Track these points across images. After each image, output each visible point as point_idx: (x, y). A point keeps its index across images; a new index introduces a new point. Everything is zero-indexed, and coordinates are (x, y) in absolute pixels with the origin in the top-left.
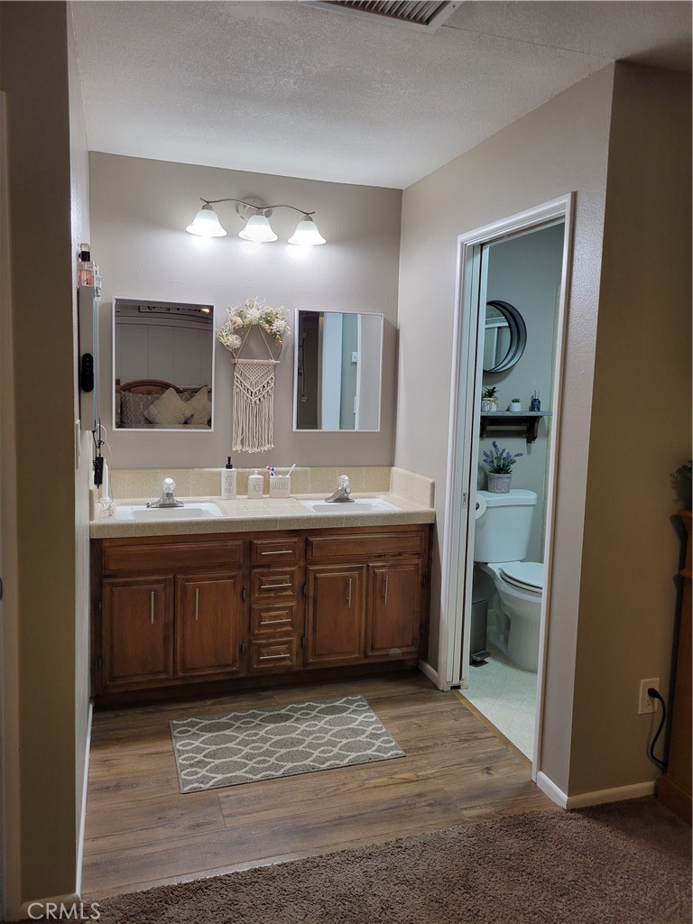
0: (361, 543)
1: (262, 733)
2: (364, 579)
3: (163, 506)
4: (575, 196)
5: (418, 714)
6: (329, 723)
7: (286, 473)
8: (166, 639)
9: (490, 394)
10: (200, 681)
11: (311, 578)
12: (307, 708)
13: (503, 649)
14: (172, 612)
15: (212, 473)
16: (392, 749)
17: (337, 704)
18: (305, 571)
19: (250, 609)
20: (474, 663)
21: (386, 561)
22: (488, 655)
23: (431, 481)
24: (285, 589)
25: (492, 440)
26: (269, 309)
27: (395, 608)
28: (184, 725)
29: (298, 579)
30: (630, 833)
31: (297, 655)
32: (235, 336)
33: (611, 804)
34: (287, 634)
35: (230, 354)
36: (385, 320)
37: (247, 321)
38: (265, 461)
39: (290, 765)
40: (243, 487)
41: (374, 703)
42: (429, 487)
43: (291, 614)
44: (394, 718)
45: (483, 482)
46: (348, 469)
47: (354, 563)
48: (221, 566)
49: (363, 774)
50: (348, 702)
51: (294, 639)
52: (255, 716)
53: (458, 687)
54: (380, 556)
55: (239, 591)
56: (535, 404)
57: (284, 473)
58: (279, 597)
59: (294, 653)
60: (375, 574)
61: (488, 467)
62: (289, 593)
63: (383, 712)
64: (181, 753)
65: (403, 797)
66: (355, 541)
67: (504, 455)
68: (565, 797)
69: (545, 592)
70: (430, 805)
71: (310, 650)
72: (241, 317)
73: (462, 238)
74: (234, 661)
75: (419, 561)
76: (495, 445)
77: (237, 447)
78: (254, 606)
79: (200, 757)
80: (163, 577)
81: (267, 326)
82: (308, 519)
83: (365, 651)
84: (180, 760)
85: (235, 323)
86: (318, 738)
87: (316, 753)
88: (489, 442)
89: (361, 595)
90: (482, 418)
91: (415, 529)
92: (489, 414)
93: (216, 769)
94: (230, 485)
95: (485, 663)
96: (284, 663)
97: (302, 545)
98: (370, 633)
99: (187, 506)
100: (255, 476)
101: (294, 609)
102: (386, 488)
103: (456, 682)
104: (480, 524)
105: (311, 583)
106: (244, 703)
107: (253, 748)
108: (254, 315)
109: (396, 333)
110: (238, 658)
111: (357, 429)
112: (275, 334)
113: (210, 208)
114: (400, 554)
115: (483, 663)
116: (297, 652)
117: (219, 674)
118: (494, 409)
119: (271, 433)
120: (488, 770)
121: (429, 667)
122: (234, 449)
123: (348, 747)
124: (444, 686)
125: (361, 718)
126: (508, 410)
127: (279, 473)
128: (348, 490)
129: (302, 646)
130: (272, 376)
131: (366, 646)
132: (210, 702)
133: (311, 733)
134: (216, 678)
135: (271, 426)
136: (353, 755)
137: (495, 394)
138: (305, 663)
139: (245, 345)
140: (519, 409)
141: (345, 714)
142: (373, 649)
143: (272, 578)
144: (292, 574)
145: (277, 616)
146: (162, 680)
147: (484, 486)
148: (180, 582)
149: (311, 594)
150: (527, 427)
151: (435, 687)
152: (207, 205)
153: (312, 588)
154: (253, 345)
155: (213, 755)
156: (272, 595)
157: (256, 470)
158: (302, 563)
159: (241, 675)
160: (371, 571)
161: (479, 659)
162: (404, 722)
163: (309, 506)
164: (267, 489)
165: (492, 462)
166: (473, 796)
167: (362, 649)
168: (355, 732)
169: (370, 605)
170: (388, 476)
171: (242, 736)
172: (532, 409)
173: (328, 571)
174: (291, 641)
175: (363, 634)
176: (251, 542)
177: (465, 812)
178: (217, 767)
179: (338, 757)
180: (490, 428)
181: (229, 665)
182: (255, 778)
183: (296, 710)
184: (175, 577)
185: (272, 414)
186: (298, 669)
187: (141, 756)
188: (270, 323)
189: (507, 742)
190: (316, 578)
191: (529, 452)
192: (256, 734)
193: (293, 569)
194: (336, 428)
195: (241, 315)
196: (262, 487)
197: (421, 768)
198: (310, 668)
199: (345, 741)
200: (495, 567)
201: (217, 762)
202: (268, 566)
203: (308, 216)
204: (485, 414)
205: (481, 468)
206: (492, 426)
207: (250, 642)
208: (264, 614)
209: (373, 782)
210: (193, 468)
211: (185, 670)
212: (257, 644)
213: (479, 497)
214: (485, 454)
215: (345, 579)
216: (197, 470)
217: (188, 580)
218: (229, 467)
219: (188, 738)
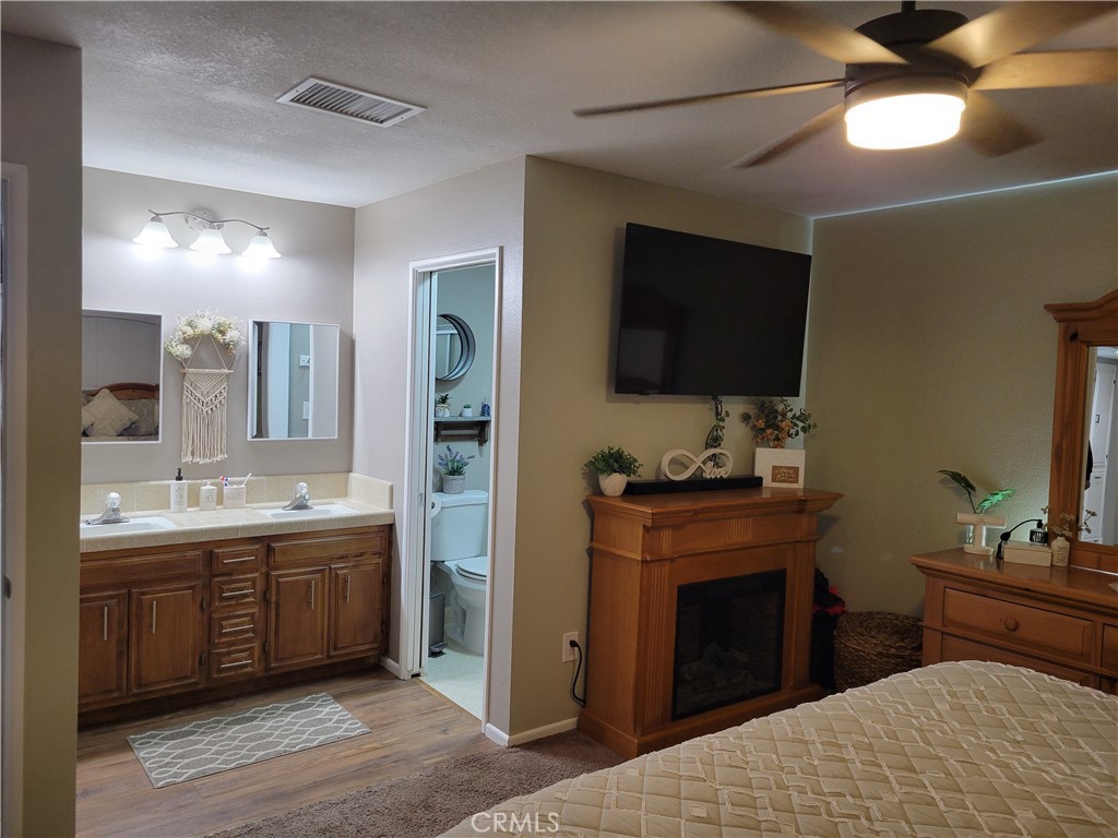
0: (324, 546)
1: (229, 733)
2: (327, 581)
3: (106, 522)
4: (501, 249)
5: (382, 700)
6: (296, 717)
7: (241, 483)
8: (119, 655)
9: (444, 400)
10: (156, 696)
11: (274, 583)
12: (271, 709)
13: (460, 640)
14: (126, 627)
15: (159, 486)
16: (358, 728)
17: (302, 702)
18: (267, 576)
19: (210, 618)
20: (433, 654)
21: (349, 562)
22: (445, 646)
23: (390, 484)
24: (246, 596)
25: (446, 444)
26: (221, 319)
27: (356, 606)
28: (144, 738)
29: (260, 585)
30: (555, 754)
31: (259, 661)
32: (185, 346)
33: (543, 738)
34: (248, 640)
35: (181, 363)
36: (341, 331)
37: (198, 331)
38: (218, 471)
39: (262, 753)
40: (194, 499)
41: (338, 698)
42: (388, 489)
43: (252, 621)
44: (357, 707)
45: (439, 483)
46: (305, 476)
47: (317, 566)
48: (179, 577)
49: (333, 750)
50: (313, 699)
51: (256, 645)
52: (219, 722)
53: (418, 675)
54: (342, 558)
55: (199, 602)
56: (485, 409)
57: (237, 484)
58: (241, 604)
59: (256, 659)
60: (337, 575)
61: (443, 470)
62: (251, 599)
63: (347, 703)
64: (146, 760)
65: (370, 760)
66: (318, 545)
67: (458, 458)
68: (507, 737)
69: (488, 579)
70: (395, 762)
71: (272, 655)
72: (191, 326)
73: (413, 265)
74: (193, 673)
75: (380, 561)
76: (449, 449)
77: (189, 458)
78: (214, 615)
79: (168, 760)
80: (116, 592)
81: (219, 336)
82: (270, 526)
83: (328, 652)
84: (147, 765)
85: (184, 333)
86: (286, 730)
87: (286, 741)
88: (443, 446)
89: (323, 597)
90: (436, 423)
91: (374, 530)
92: (443, 420)
93: (187, 766)
94: (182, 497)
95: (443, 653)
96: (245, 670)
97: (264, 551)
98: (332, 633)
99: (132, 521)
100: (208, 487)
101: (256, 615)
102: (344, 493)
103: (416, 671)
104: (436, 522)
105: (274, 589)
106: (205, 714)
107: (222, 746)
108: (205, 325)
109: (352, 343)
110: (197, 669)
111: (310, 437)
112: (229, 344)
113: (160, 221)
114: (362, 555)
115: (440, 653)
116: (259, 658)
117: (176, 687)
118: (447, 415)
119: (224, 443)
120: (445, 731)
121: (390, 661)
122: (184, 461)
123: (317, 733)
124: (404, 675)
125: (327, 710)
126: (461, 415)
127: (232, 483)
128: (307, 497)
129: (264, 651)
130: (225, 385)
131: (328, 647)
132: (166, 717)
133: (279, 727)
134: (174, 692)
135: (224, 436)
136: (322, 738)
137: (448, 401)
138: (267, 669)
139: (195, 355)
140: (471, 415)
141: (310, 709)
142: (335, 649)
143: (233, 586)
144: (254, 580)
145: (239, 624)
146: (114, 699)
147: (440, 489)
148: (135, 596)
149: (274, 599)
150: (478, 430)
151: (397, 678)
152: (156, 218)
153: (274, 593)
154: (204, 355)
155: (182, 756)
156: (233, 602)
157: (209, 481)
158: (264, 569)
159: (201, 686)
160: (333, 572)
161: (437, 650)
162: (367, 708)
163: (268, 514)
164: (220, 501)
165: (447, 464)
166: (431, 751)
167: (325, 649)
168: (322, 721)
169: (332, 606)
170: (346, 482)
171: (208, 739)
172: (483, 414)
173: (289, 576)
174: (252, 648)
175: (325, 634)
176: (211, 552)
177: (425, 762)
178: (188, 764)
179: (307, 741)
180: (443, 433)
181: (187, 677)
182: (228, 767)
183: (261, 712)
184: (129, 591)
185: (225, 422)
186: (259, 675)
187: (103, 767)
188: (223, 333)
189: (462, 710)
190: (278, 583)
191: (481, 455)
192: (222, 736)
193: (256, 575)
194: (284, 437)
195: (190, 324)
196: (215, 499)
197: (386, 738)
198: (271, 673)
199: (313, 729)
200: (451, 564)
201: (187, 761)
202: (230, 574)
203: (262, 232)
204: (438, 420)
205: (435, 471)
206: (444, 430)
207: (209, 652)
208: (224, 623)
209: (343, 754)
210: (137, 481)
211: (140, 686)
212: (217, 653)
213: (434, 497)
214: (440, 457)
215: (308, 583)
216: (142, 484)
217: (143, 594)
218: (179, 478)
219: (151, 747)
